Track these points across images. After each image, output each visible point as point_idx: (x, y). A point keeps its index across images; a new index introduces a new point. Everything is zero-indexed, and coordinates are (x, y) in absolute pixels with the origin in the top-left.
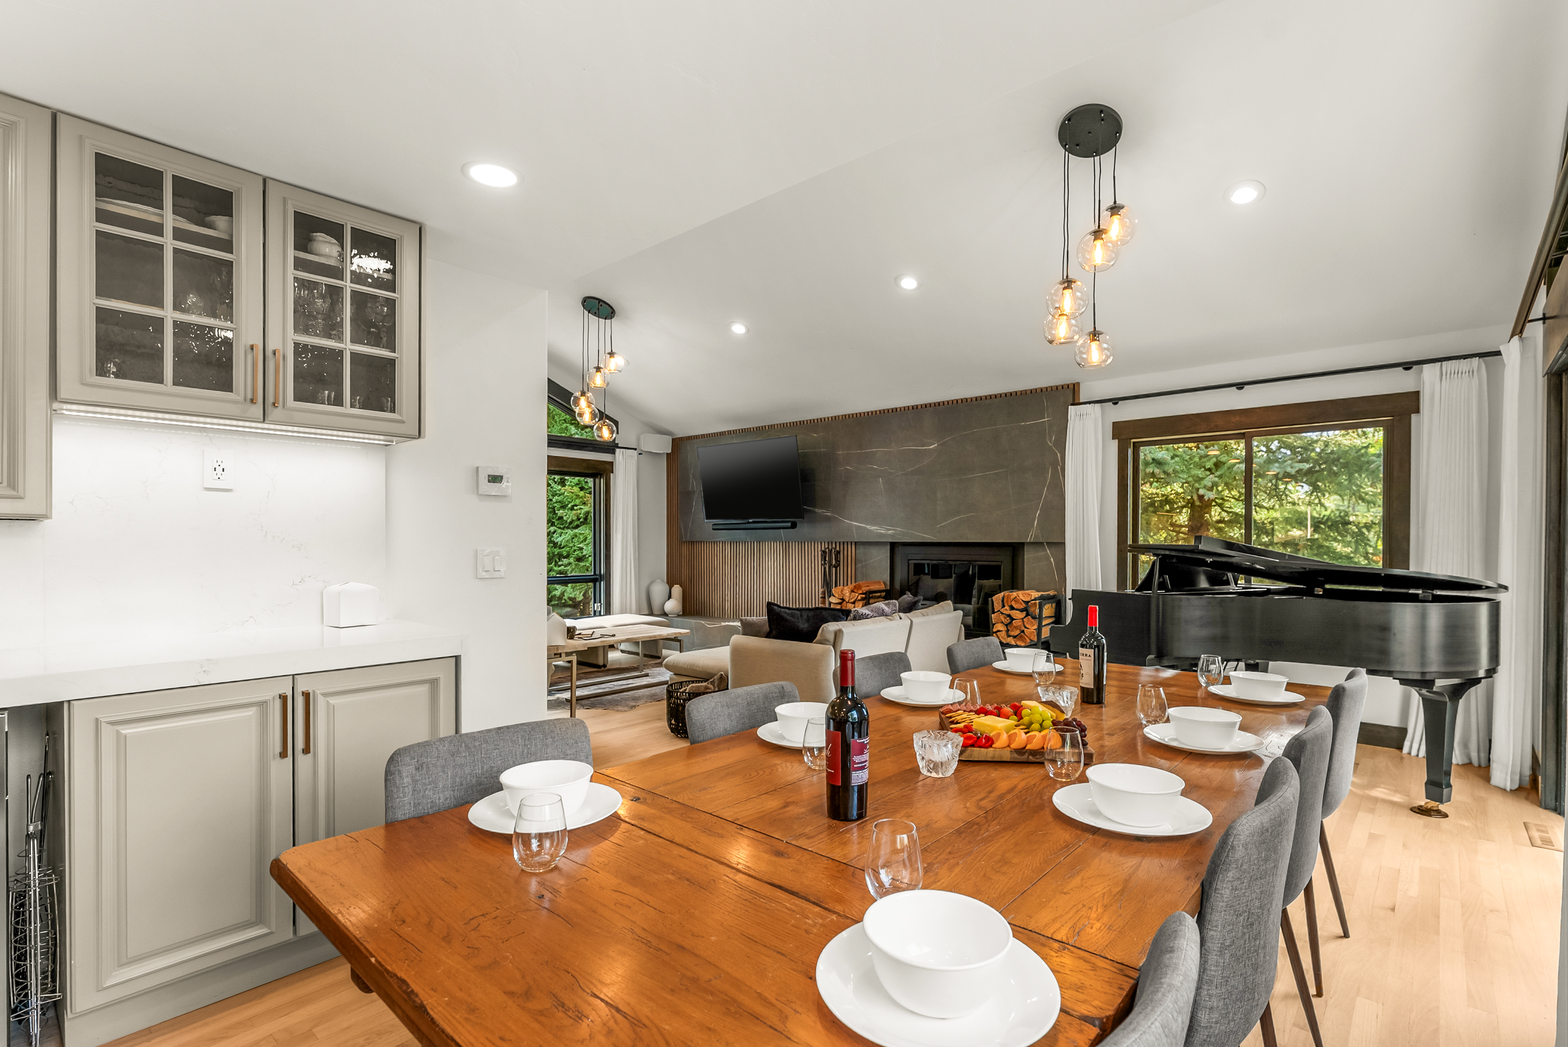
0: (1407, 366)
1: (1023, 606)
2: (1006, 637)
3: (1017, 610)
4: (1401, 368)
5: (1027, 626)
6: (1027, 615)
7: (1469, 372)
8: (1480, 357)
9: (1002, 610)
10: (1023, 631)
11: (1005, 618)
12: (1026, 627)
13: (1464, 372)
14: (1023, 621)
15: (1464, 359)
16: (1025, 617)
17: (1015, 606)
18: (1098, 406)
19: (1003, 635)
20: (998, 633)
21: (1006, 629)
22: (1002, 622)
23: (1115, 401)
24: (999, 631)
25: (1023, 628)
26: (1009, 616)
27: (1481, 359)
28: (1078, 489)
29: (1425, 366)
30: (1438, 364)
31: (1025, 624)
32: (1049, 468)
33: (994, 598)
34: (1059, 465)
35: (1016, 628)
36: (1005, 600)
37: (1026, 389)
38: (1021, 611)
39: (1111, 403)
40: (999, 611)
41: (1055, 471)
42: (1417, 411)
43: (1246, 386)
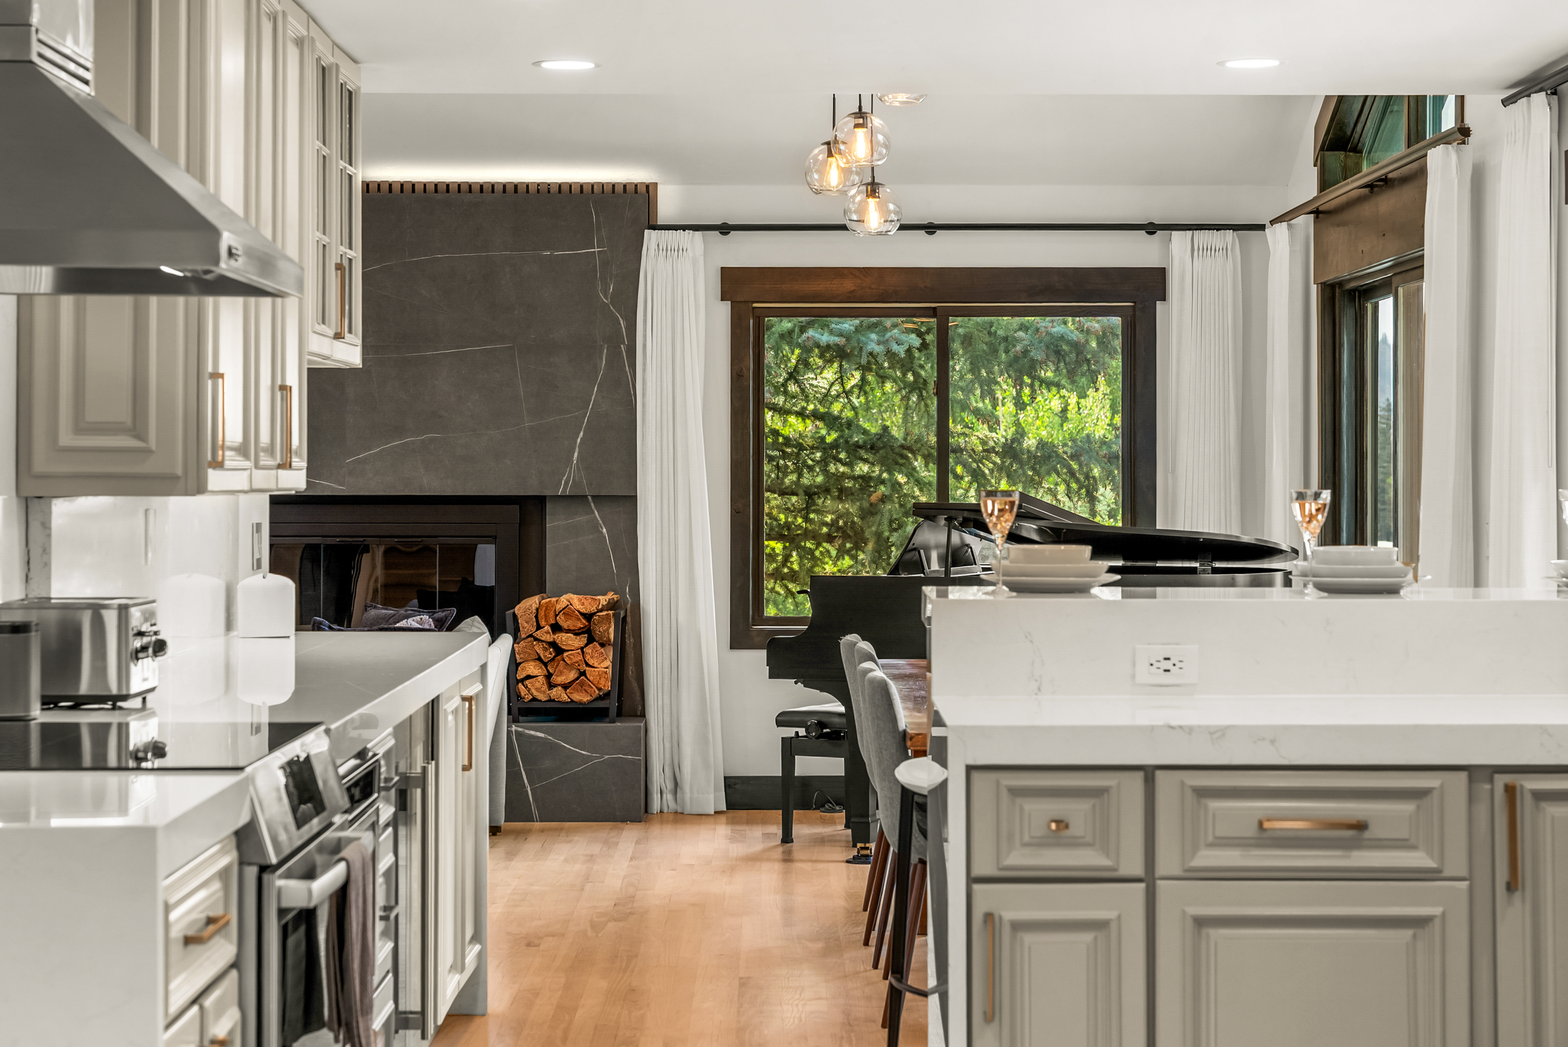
0: (1151, 228)
1: (581, 623)
2: (545, 687)
3: (568, 631)
4: (1144, 231)
5: (591, 662)
6: (591, 640)
7: (1223, 249)
8: (1234, 230)
9: (538, 634)
10: (583, 674)
11: (545, 649)
12: (587, 665)
13: (1217, 249)
14: (583, 652)
15: (1218, 230)
16: (586, 645)
17: (565, 625)
18: (698, 234)
19: (538, 685)
20: (527, 682)
21: (545, 672)
22: (539, 659)
23: (725, 229)
24: (529, 677)
25: (583, 667)
26: (553, 644)
27: (1235, 233)
28: (665, 393)
29: (1175, 234)
30: (1189, 233)
31: (588, 657)
32: (602, 347)
33: (519, 609)
34: (623, 343)
35: (569, 667)
36: (542, 613)
37: (549, 181)
38: (577, 633)
39: (717, 232)
40: (531, 636)
41: (615, 354)
42: (1163, 298)
43: (938, 231)
